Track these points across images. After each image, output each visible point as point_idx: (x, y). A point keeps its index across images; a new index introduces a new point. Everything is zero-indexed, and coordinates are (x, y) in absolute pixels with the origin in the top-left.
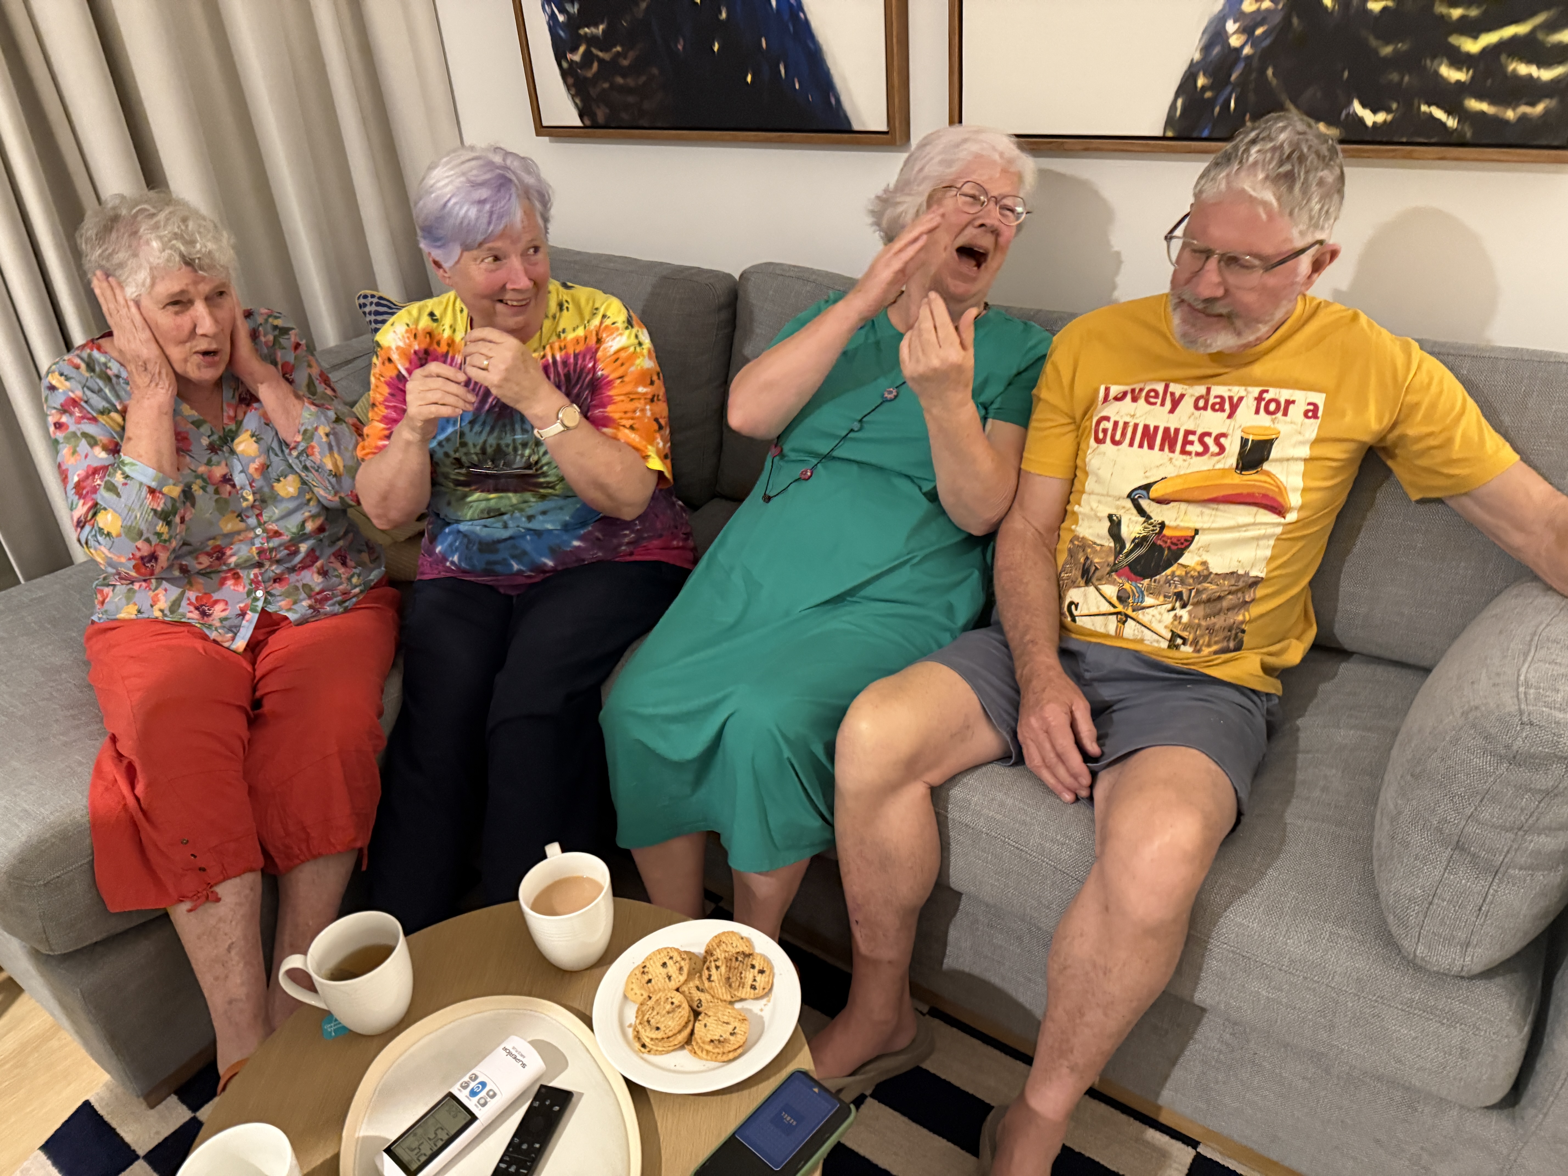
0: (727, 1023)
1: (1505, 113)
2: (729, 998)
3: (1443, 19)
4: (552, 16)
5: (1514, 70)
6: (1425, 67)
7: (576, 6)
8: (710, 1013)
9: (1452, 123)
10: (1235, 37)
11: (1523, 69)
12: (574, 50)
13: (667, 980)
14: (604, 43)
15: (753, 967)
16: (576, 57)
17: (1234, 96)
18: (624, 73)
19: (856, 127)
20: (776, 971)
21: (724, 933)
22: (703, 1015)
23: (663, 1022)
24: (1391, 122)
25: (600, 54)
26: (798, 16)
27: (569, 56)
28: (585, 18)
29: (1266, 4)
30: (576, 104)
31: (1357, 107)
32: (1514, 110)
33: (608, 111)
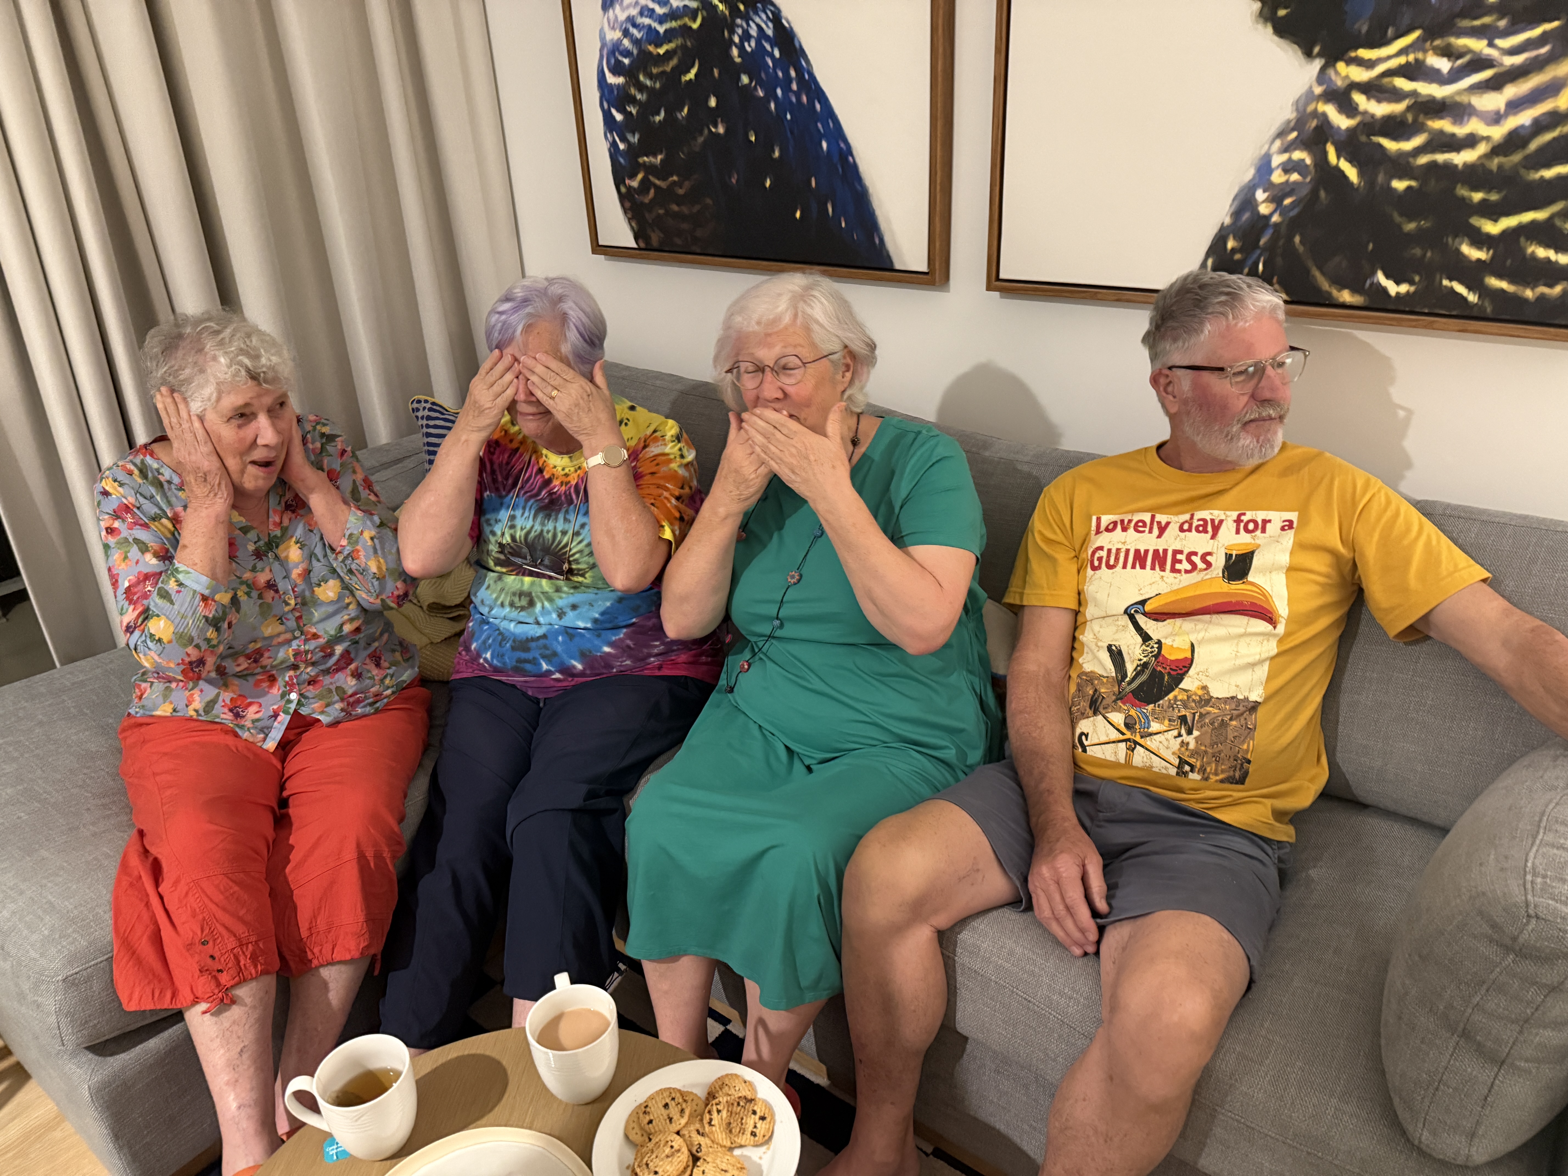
0: (726, 1171)
1: (1524, 292)
2: (729, 1144)
3: (1465, 203)
4: (614, 144)
5: (1533, 252)
6: (1447, 244)
7: (637, 136)
8: (708, 1159)
9: (1472, 298)
10: (1264, 205)
11: (1542, 252)
12: (632, 176)
13: (668, 1121)
14: (661, 172)
15: (754, 1113)
16: (635, 183)
17: (1262, 259)
18: (679, 201)
19: (898, 266)
20: (777, 1118)
21: (727, 1075)
22: (701, 1160)
23: (661, 1166)
24: (1415, 292)
25: (657, 182)
26: (847, 160)
27: (627, 182)
28: (646, 148)
29: (1295, 177)
30: (632, 228)
31: (1381, 277)
32: (1533, 289)
33: (662, 235)
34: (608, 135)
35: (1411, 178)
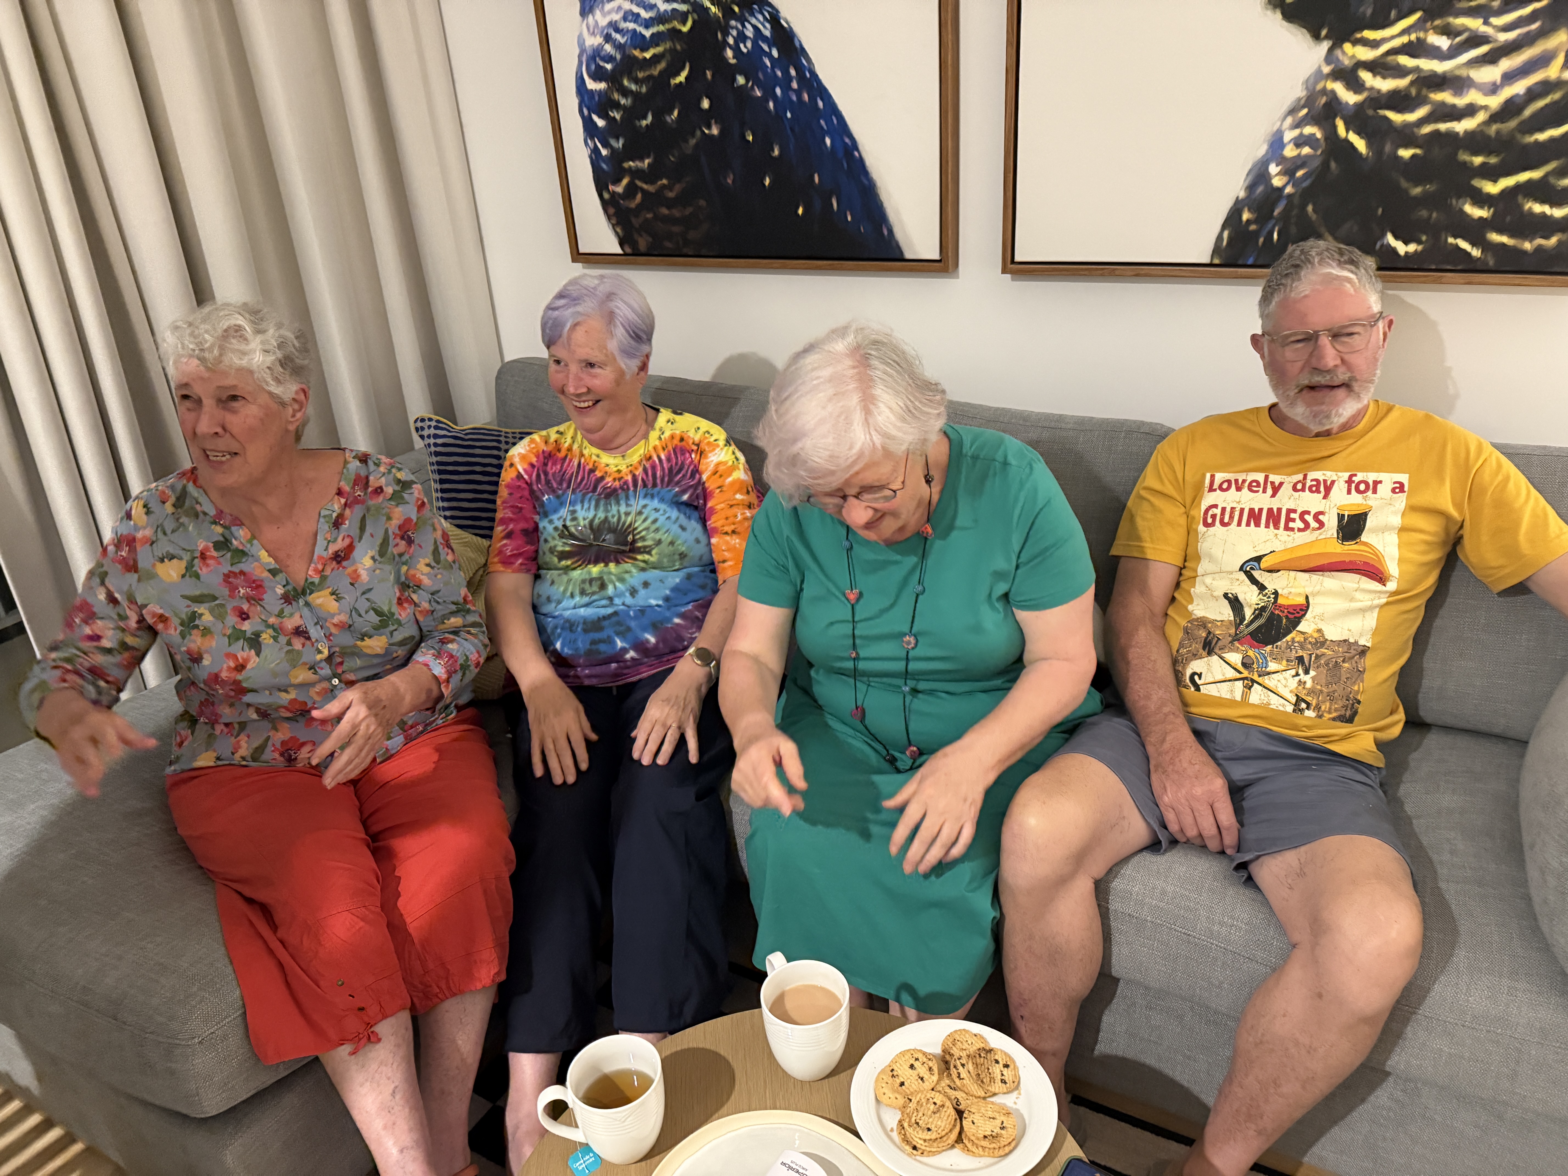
0: (994, 1118)
1: (1522, 244)
2: (983, 1094)
3: (1466, 166)
4: (595, 151)
5: (1530, 208)
6: (1451, 204)
7: (621, 142)
8: (973, 1110)
9: (1476, 253)
10: (1277, 178)
11: (1538, 208)
12: (617, 181)
13: (920, 1081)
14: (649, 176)
15: (997, 1062)
16: (619, 189)
17: (1277, 229)
18: (670, 204)
20: (1018, 1064)
21: (956, 1031)
22: (967, 1112)
23: (932, 1123)
24: (1422, 252)
25: (645, 186)
26: (853, 155)
27: (611, 187)
28: (630, 152)
29: (1306, 150)
30: (617, 233)
31: (1390, 239)
32: (1531, 242)
33: (650, 240)
34: (589, 141)
35: (1416, 147)
